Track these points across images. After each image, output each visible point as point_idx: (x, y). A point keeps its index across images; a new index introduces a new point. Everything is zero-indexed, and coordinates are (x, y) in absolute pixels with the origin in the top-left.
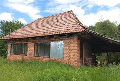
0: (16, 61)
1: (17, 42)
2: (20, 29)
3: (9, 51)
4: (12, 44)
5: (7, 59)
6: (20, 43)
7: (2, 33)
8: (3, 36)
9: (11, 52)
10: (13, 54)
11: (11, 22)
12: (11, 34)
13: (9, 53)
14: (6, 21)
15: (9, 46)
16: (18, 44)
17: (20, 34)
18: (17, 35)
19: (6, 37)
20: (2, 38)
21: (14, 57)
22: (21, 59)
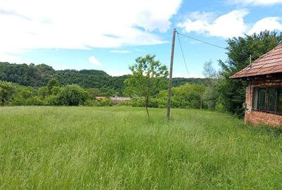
0: (267, 126)
1: (266, 84)
2: (273, 51)
3: (248, 104)
4: (254, 88)
5: (245, 119)
6: (274, 84)
7: (233, 66)
8: (234, 71)
9: (253, 107)
10: (258, 111)
11: (250, 38)
12: (253, 64)
13: (249, 107)
14: (240, 38)
15: (248, 92)
16: (269, 87)
17: (273, 65)
18: (266, 66)
19: (242, 73)
20: (234, 76)
21: (262, 117)
22: (278, 123)
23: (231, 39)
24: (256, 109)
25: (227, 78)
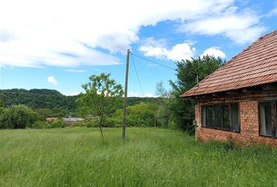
0: (216, 142)
1: (213, 102)
2: (216, 72)
3: (198, 121)
4: (202, 106)
5: (196, 136)
6: (220, 102)
7: (182, 86)
8: (183, 91)
9: (202, 123)
10: (207, 127)
11: (195, 61)
12: (200, 84)
13: (199, 124)
14: (187, 60)
15: (197, 110)
16: (215, 105)
17: (217, 84)
18: (213, 85)
19: (191, 92)
20: (184, 95)
21: (210, 134)
22: (225, 139)
23: (180, 61)
24: (205, 125)
25: (177, 97)
